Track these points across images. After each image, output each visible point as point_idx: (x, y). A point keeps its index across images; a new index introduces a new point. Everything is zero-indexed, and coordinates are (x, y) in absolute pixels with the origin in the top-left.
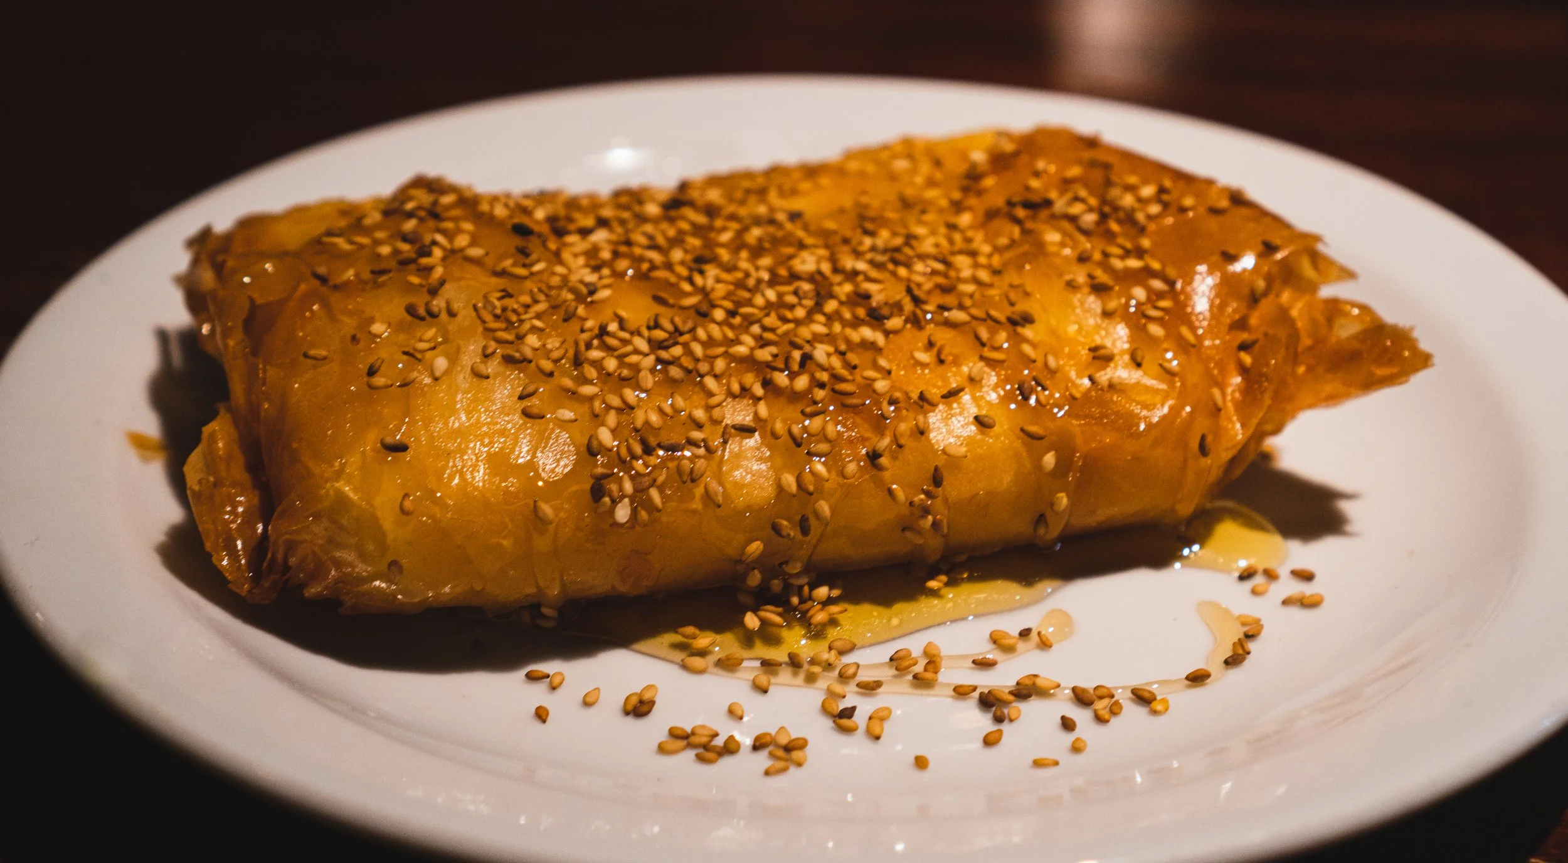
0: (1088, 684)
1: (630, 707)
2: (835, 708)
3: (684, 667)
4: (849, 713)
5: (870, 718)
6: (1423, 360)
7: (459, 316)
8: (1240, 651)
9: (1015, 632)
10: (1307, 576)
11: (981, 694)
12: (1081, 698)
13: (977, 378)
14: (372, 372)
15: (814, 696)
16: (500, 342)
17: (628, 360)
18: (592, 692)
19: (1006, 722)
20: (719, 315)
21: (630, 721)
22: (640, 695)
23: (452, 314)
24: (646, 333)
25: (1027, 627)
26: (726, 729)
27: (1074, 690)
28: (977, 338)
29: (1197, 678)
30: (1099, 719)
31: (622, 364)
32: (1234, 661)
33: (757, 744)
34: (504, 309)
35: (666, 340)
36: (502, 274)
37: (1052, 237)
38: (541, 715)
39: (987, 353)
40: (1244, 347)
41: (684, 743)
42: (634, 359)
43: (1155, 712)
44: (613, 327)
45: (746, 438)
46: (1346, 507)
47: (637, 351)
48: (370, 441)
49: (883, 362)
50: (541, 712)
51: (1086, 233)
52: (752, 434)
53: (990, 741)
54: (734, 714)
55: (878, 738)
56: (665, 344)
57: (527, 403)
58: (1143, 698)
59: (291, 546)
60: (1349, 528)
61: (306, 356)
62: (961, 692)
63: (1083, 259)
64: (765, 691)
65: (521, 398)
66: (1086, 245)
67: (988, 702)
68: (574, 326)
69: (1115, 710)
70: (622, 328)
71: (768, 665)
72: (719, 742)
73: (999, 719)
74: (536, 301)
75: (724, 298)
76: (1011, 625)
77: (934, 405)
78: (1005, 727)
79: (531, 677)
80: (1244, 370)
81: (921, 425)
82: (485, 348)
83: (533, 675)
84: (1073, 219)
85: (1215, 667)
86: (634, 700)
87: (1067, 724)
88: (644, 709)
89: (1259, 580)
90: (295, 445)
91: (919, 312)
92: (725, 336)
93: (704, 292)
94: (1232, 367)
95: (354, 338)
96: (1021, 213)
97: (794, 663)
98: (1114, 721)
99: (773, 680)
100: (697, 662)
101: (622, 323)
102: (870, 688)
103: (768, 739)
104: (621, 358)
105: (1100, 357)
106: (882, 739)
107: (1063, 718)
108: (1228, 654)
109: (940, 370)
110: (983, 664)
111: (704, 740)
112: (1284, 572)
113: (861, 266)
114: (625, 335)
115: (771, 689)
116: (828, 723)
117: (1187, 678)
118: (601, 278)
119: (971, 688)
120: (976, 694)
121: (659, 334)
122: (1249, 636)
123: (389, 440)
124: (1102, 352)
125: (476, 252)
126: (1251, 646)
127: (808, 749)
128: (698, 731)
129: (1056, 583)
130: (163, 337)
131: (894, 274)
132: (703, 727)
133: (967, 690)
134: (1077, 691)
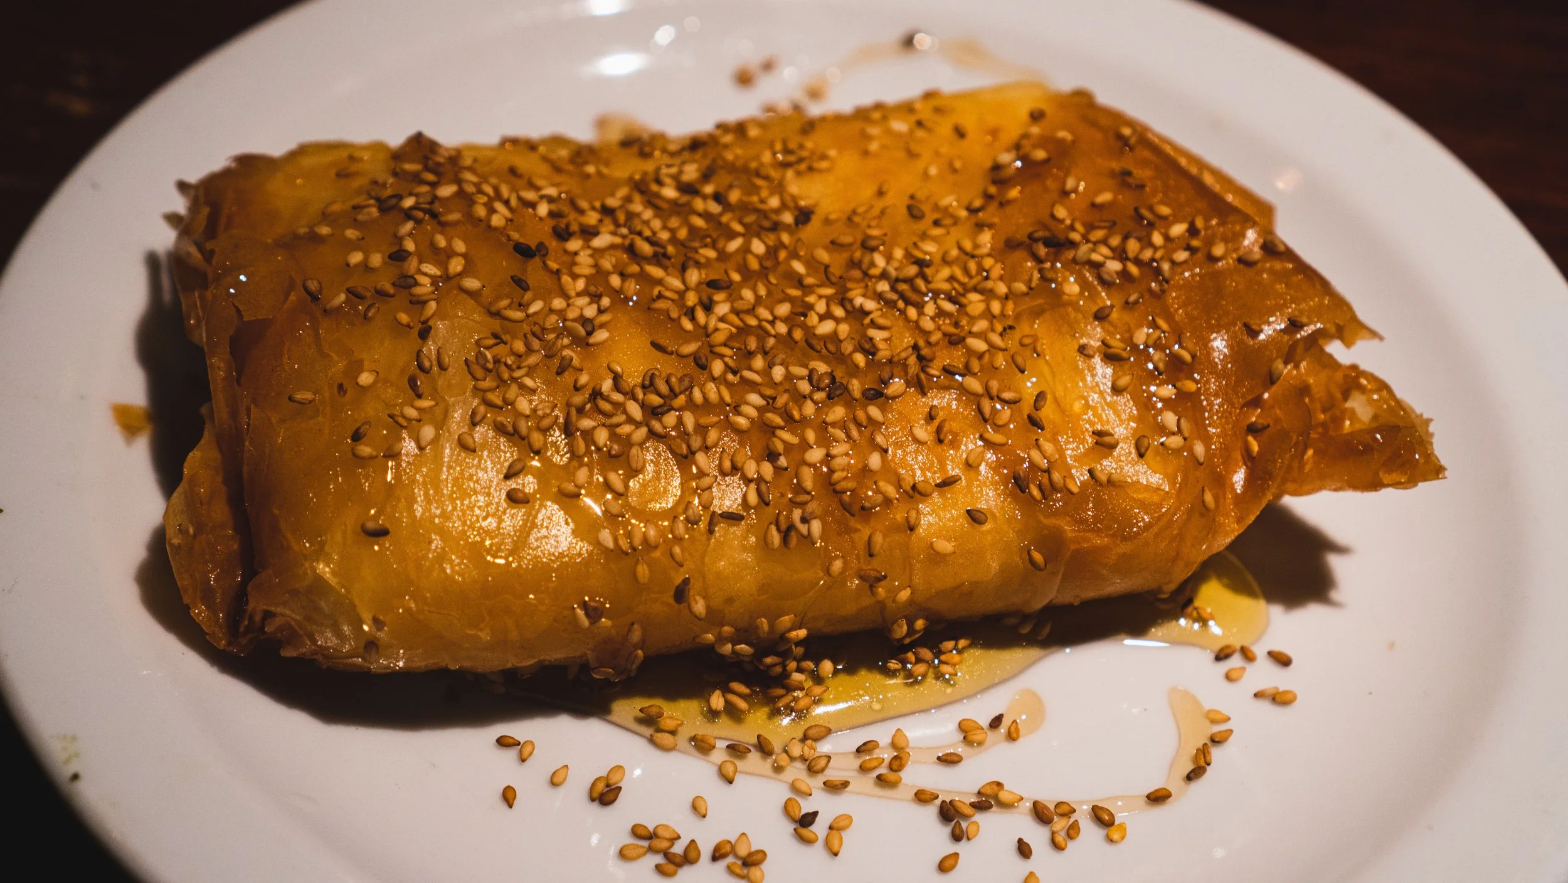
0: (1049, 797)
1: (595, 795)
2: (797, 812)
3: (652, 741)
4: (807, 820)
5: (831, 828)
6: (1436, 471)
7: (450, 369)
8: (1202, 763)
9: (984, 721)
10: (1282, 660)
11: (943, 802)
12: (1041, 814)
13: (974, 465)
14: (357, 437)
15: (777, 792)
16: (489, 404)
17: (619, 430)
18: (561, 771)
19: (964, 841)
20: (717, 367)
21: (595, 806)
22: (607, 778)
23: (442, 367)
24: (640, 394)
25: (997, 715)
26: (688, 829)
27: (1035, 804)
28: (980, 411)
29: (1158, 798)
30: (1056, 846)
31: (614, 436)
32: (1193, 776)
33: (717, 855)
34: (497, 361)
35: (660, 406)
36: (497, 314)
37: (1072, 287)
38: (508, 797)
39: (990, 433)
40: (1252, 429)
41: (645, 844)
42: (626, 429)
43: (1110, 840)
44: (607, 385)
45: (734, 525)
46: (1336, 563)
47: (630, 420)
48: (350, 519)
49: (880, 439)
50: (510, 795)
51: (1106, 284)
52: (738, 522)
53: (945, 865)
54: (698, 809)
55: (836, 854)
56: (659, 410)
57: (512, 484)
58: (1102, 818)
59: (268, 615)
60: (1334, 595)
61: (291, 399)
62: (922, 797)
63: (1100, 316)
64: (731, 782)
65: (507, 477)
66: (1105, 299)
67: (948, 813)
68: (568, 378)
69: (1073, 832)
70: (617, 387)
71: (736, 750)
72: (678, 848)
73: (957, 837)
74: (530, 350)
75: (725, 345)
76: (981, 711)
77: (925, 495)
78: (962, 848)
79: (503, 742)
80: (1249, 459)
81: (912, 520)
82: (474, 413)
83: (506, 741)
84: (1097, 266)
85: (1175, 785)
86: (601, 787)
87: (1024, 850)
88: (611, 796)
89: (1236, 661)
90: (276, 512)
91: (922, 376)
92: (721, 398)
93: (705, 332)
94: (1238, 455)
95: (341, 387)
96: (1042, 251)
97: (763, 748)
98: (1071, 845)
99: (740, 764)
100: (666, 739)
101: (617, 378)
102: (835, 787)
103: (728, 848)
104: (612, 428)
105: (1104, 443)
106: (839, 855)
107: (1020, 841)
108: (1190, 767)
109: (939, 449)
110: (949, 760)
111: (664, 844)
112: (1260, 650)
113: (870, 305)
114: (617, 397)
115: (738, 779)
116: (789, 827)
117: (1148, 797)
118: (601, 311)
119: (932, 797)
120: (938, 802)
121: (655, 400)
122: (1216, 740)
123: (370, 525)
124: (1107, 439)
125: (472, 283)
126: (1216, 753)
127: (765, 866)
128: (660, 832)
129: (1033, 653)
130: (153, 262)
131: (903, 312)
132: (666, 827)
133: (928, 797)
134: (1038, 807)
